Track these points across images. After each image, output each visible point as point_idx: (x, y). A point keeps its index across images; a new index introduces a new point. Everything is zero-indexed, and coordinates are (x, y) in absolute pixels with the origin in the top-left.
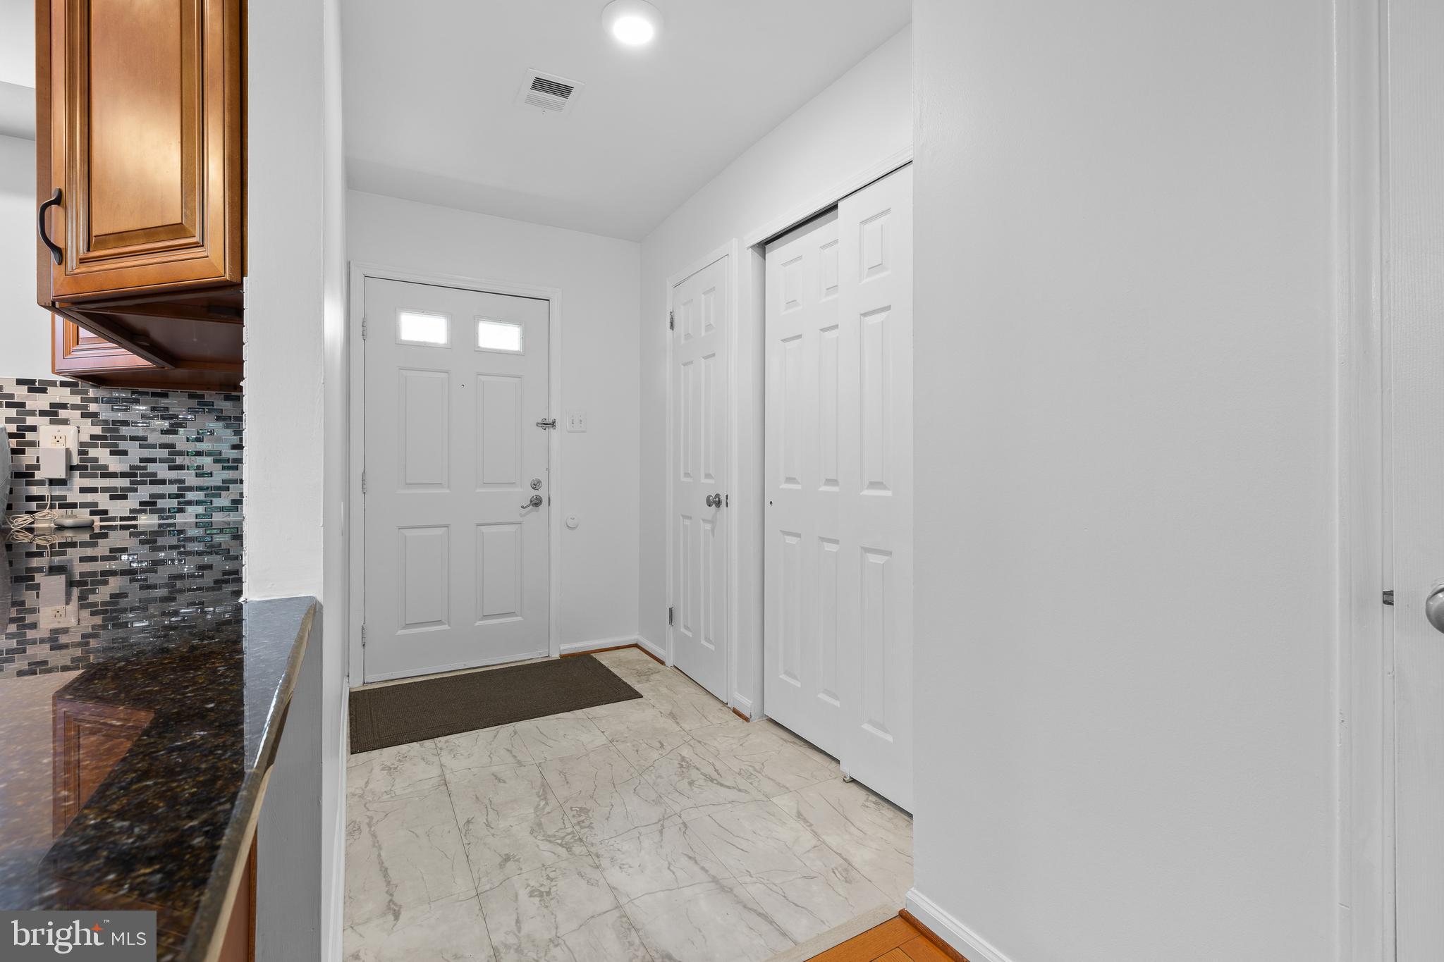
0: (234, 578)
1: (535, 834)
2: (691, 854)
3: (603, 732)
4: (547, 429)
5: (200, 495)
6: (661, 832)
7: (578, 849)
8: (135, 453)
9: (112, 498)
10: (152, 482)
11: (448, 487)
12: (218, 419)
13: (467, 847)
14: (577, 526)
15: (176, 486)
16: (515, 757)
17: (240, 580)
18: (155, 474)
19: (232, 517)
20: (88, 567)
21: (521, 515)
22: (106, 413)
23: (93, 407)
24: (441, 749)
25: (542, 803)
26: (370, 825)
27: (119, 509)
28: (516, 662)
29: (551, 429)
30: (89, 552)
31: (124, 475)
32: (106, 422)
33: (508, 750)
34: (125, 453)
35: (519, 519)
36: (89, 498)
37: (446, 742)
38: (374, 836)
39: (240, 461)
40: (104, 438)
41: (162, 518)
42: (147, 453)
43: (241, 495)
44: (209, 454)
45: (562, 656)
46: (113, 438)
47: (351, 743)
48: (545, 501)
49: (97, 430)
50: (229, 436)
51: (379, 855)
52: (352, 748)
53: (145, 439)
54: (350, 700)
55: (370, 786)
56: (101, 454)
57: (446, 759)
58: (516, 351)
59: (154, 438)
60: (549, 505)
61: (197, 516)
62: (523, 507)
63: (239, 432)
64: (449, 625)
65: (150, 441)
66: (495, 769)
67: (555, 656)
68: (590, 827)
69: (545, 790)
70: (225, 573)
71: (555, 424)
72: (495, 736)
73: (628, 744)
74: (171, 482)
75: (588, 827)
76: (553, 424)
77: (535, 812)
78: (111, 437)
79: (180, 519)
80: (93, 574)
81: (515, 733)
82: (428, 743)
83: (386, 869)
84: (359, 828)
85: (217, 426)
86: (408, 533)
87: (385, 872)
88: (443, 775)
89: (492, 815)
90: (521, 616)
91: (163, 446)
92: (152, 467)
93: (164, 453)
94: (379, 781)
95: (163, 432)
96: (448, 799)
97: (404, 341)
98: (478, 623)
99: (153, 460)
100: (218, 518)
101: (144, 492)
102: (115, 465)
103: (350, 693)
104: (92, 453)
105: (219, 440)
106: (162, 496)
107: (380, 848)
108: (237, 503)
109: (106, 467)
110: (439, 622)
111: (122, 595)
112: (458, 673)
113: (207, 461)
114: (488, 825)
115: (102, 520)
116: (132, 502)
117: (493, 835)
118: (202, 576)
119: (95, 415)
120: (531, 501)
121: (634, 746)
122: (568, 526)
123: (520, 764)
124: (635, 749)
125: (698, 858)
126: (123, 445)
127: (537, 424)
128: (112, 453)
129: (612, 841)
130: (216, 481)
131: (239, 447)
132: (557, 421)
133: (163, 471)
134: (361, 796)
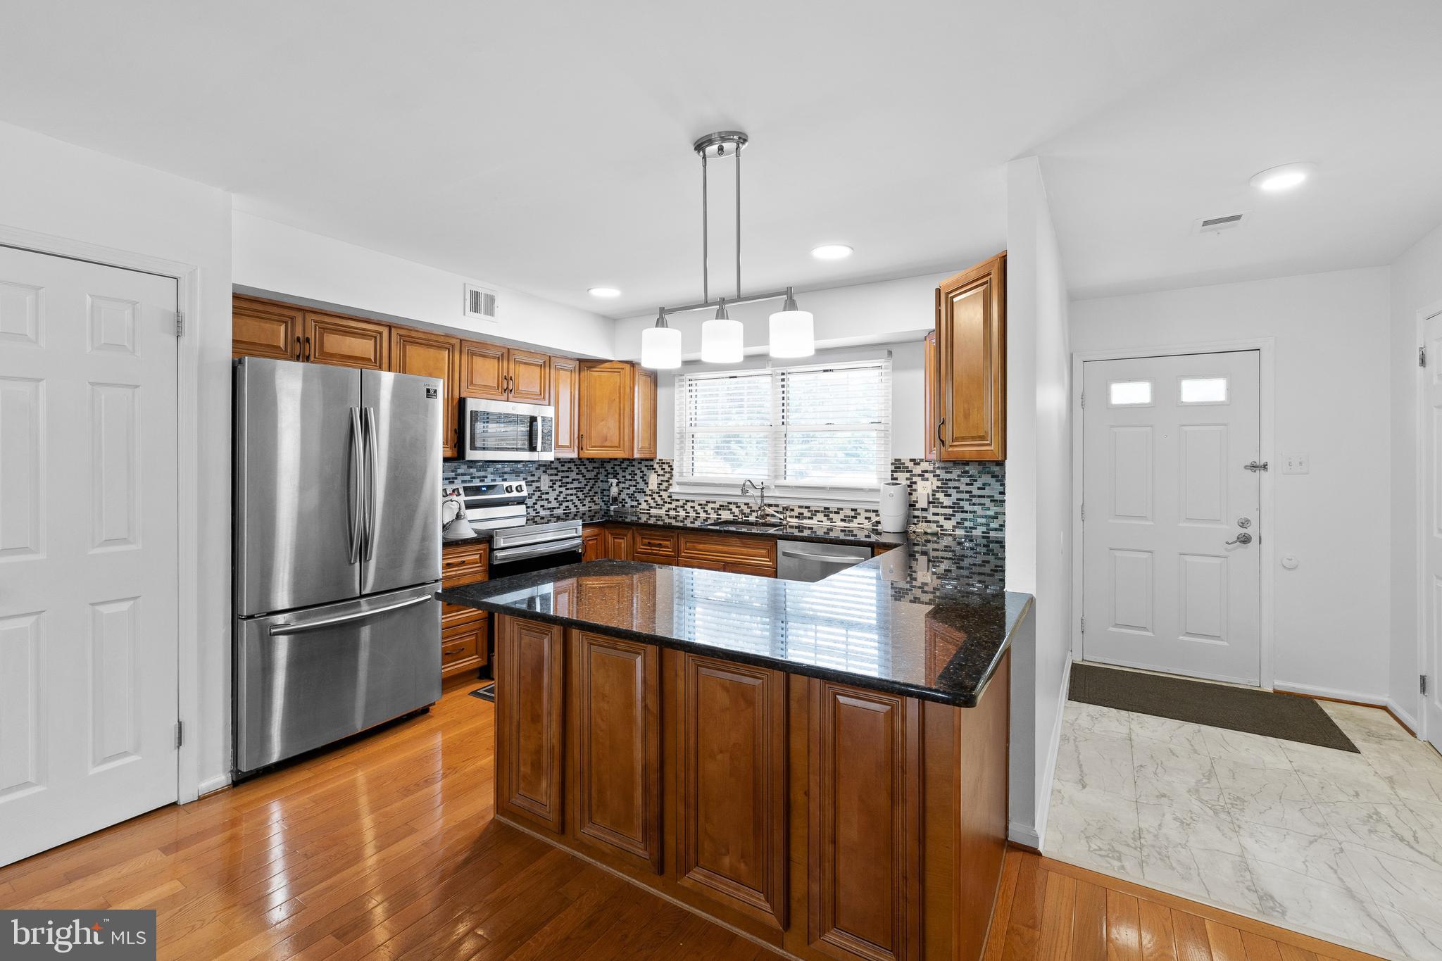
0: (1000, 569)
1: (1191, 793)
2: (1335, 867)
3: (1291, 762)
4: (1257, 471)
5: (984, 521)
6: (1311, 843)
7: (1223, 816)
8: (955, 496)
9: (945, 519)
10: (962, 512)
11: (1153, 521)
12: (992, 477)
13: (1136, 778)
14: (1297, 566)
15: (972, 515)
16: (1192, 745)
17: (1004, 571)
18: (963, 507)
19: (999, 534)
20: (936, 554)
21: (1226, 549)
22: (944, 475)
23: (938, 472)
24: (1132, 719)
25: (1204, 781)
26: (1075, 740)
27: (948, 525)
28: (1222, 682)
29: (1262, 472)
30: (936, 546)
31: (950, 507)
32: (943, 480)
33: (1188, 740)
34: (950, 495)
35: (1226, 554)
36: (936, 518)
37: (1138, 716)
38: (1077, 747)
39: (1004, 501)
40: (942, 488)
41: (968, 532)
42: (960, 496)
43: (1004, 521)
44: (988, 497)
45: (1276, 692)
46: (946, 488)
47: (1070, 693)
48: (1255, 539)
49: (939, 484)
50: (997, 486)
51: (1078, 757)
52: (1069, 696)
53: (958, 488)
54: (1072, 668)
55: (1078, 721)
56: (940, 496)
57: (1135, 726)
58: (1222, 402)
59: (963, 487)
60: (1260, 543)
61: (983, 532)
62: (1227, 543)
63: (1003, 485)
64: (1153, 632)
65: (961, 489)
66: (1172, 747)
67: (1268, 689)
68: (1242, 810)
69: (1211, 774)
70: (996, 566)
71: (1268, 467)
72: (1180, 727)
73: (1316, 780)
74: (970, 512)
75: (1240, 809)
76: (1265, 467)
77: (1196, 783)
78: (944, 488)
79: (974, 533)
80: (937, 557)
81: (1199, 731)
82: (1123, 712)
83: (1081, 765)
84: (1068, 739)
85: (992, 481)
86: (1118, 553)
87: (1081, 766)
88: (1130, 734)
89: (1160, 770)
90: (1227, 641)
91: (967, 492)
92: (962, 503)
93: (966, 496)
94: (1084, 721)
95: (967, 484)
96: (1129, 748)
97: (1115, 405)
98: (1181, 638)
99: (962, 500)
100: (992, 534)
101: (959, 516)
102: (947, 502)
103: (1073, 664)
104: (938, 495)
105: (993, 489)
106: (966, 520)
107: (1079, 754)
108: (1002, 527)
109: (943, 503)
110: (1144, 629)
111: (949, 571)
112: (1161, 675)
113: (987, 501)
114: (1155, 773)
115: (941, 530)
116: (953, 522)
117: (1158, 780)
118: (976, 558)
119: (938, 476)
120: (1238, 538)
121: (1321, 783)
122: (1284, 567)
123: (1195, 751)
124: (1322, 786)
125: (1339, 871)
126: (950, 491)
127: (1246, 467)
128: (945, 495)
129: (1257, 826)
130: (991, 513)
131: (1003, 493)
132: (1268, 464)
133: (967, 507)
134: (1072, 725)
